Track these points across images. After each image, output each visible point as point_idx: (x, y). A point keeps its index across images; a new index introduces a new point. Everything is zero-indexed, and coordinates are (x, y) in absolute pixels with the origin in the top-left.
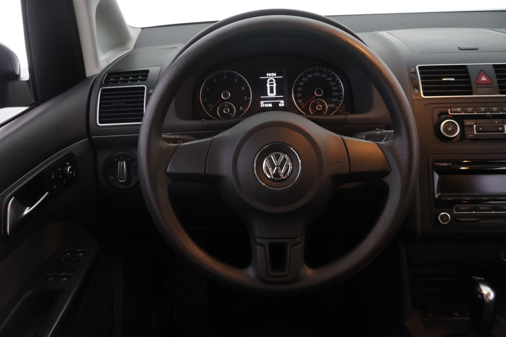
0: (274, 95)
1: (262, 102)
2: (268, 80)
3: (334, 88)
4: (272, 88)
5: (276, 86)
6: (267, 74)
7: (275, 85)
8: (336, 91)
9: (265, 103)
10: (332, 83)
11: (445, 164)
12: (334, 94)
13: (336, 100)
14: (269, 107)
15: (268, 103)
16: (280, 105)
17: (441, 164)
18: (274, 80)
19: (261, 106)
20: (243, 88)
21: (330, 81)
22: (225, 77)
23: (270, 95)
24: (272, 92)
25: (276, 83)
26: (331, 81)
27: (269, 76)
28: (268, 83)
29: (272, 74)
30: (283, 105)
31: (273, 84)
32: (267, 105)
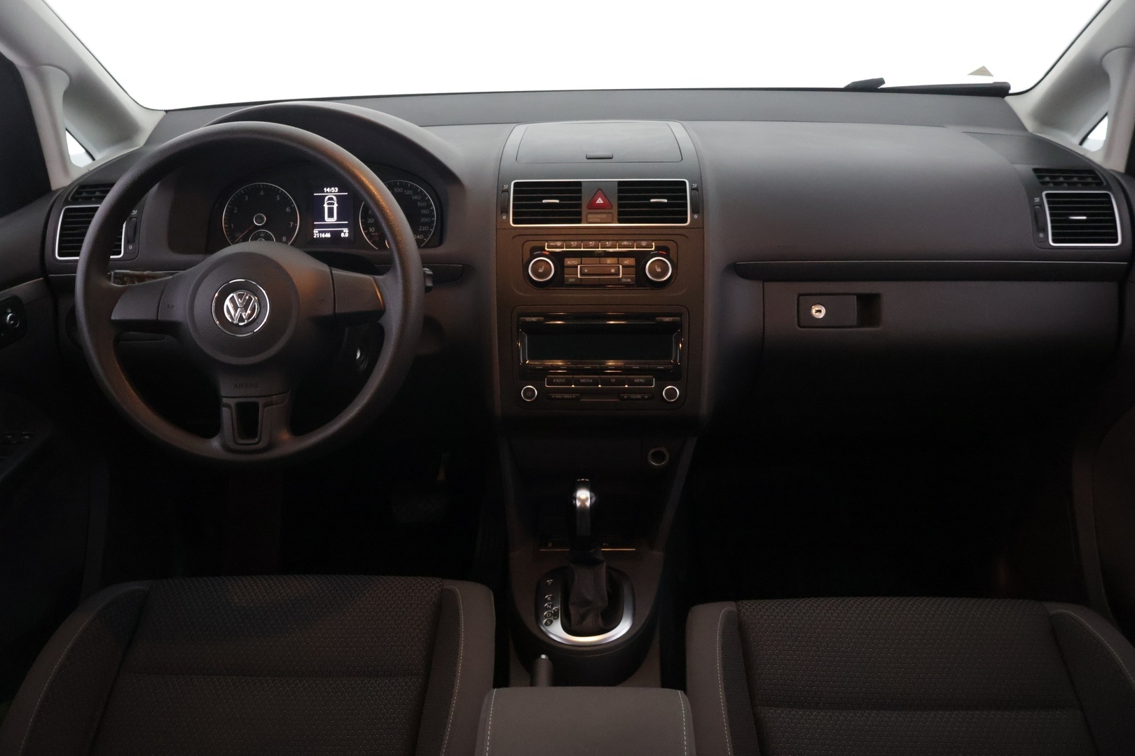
0: (333, 220)
1: (316, 231)
2: (327, 198)
3: (424, 212)
4: (331, 211)
5: (337, 207)
6: (325, 189)
7: (335, 206)
8: (425, 216)
9: (320, 232)
10: (419, 204)
11: (534, 319)
12: (423, 220)
13: (425, 228)
14: (325, 238)
15: (325, 232)
16: (342, 235)
17: (528, 319)
18: (335, 198)
19: (315, 237)
20: (288, 210)
21: (417, 200)
22: (262, 193)
23: (328, 220)
24: (331, 215)
25: (337, 203)
26: (420, 201)
27: (327, 192)
28: (326, 203)
29: (333, 189)
30: (347, 235)
31: (333, 204)
32: (323, 236)
